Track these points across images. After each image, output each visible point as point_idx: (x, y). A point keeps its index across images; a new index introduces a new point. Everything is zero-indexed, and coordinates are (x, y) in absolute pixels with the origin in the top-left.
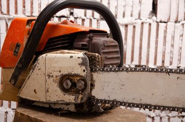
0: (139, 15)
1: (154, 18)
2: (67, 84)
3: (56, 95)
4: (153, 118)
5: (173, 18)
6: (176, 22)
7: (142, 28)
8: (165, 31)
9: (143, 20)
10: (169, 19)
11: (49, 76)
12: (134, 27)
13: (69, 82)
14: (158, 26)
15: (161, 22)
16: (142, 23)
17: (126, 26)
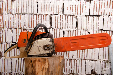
0: (72, 27)
1: (77, 29)
2: (46, 48)
3: (43, 52)
4: (77, 60)
5: (83, 29)
6: (83, 30)
7: (73, 32)
8: (80, 33)
9: (74, 29)
10: (81, 29)
11: (39, 47)
12: (71, 31)
13: (46, 47)
14: (78, 31)
15: (79, 30)
16: (73, 30)
17: (68, 31)
